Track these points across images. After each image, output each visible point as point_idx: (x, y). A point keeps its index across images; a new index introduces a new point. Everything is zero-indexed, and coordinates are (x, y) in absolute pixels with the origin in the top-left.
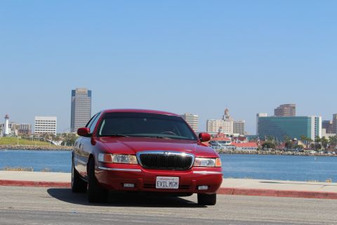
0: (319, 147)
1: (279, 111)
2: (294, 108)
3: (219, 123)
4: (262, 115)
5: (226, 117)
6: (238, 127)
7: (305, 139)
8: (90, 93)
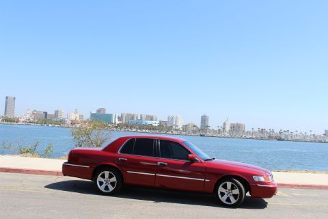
0: (117, 127)
1: (99, 111)
2: (105, 110)
3: (73, 114)
4: (93, 112)
5: (76, 112)
6: (81, 117)
7: (112, 123)
8: (14, 98)
